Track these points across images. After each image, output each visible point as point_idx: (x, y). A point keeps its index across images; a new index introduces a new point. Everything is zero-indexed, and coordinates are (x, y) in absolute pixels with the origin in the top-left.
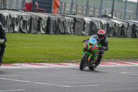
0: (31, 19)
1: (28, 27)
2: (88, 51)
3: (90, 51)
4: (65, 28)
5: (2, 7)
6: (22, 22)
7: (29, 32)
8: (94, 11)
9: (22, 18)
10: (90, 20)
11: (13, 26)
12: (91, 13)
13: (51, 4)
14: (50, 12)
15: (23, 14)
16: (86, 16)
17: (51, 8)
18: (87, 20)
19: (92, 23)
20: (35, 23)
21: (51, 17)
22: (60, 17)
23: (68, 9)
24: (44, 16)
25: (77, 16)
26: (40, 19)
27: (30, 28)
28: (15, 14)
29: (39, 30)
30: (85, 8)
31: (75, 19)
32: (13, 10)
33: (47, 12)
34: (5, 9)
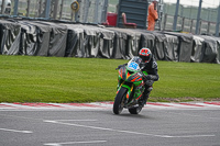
0: (116, 38)
1: (111, 50)
2: (126, 83)
3: (129, 84)
4: (165, 50)
5: (74, 21)
6: (102, 42)
7: (113, 57)
8: (208, 27)
9: (102, 36)
10: (202, 40)
11: (89, 47)
12: (204, 30)
13: (145, 16)
14: (143, 28)
15: (104, 30)
16: (196, 33)
17: (144, 22)
18: (199, 39)
19: (205, 45)
20: (121, 43)
21: (145, 34)
22: (157, 34)
23: (169, 24)
24: (135, 33)
25: (183, 34)
26: (129, 37)
27: (114, 51)
28: (91, 31)
29: (127, 54)
30: (195, 21)
31: (180, 38)
32: (89, 24)
33: (138, 27)
34: (78, 23)
